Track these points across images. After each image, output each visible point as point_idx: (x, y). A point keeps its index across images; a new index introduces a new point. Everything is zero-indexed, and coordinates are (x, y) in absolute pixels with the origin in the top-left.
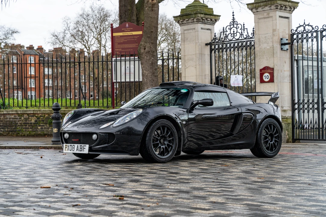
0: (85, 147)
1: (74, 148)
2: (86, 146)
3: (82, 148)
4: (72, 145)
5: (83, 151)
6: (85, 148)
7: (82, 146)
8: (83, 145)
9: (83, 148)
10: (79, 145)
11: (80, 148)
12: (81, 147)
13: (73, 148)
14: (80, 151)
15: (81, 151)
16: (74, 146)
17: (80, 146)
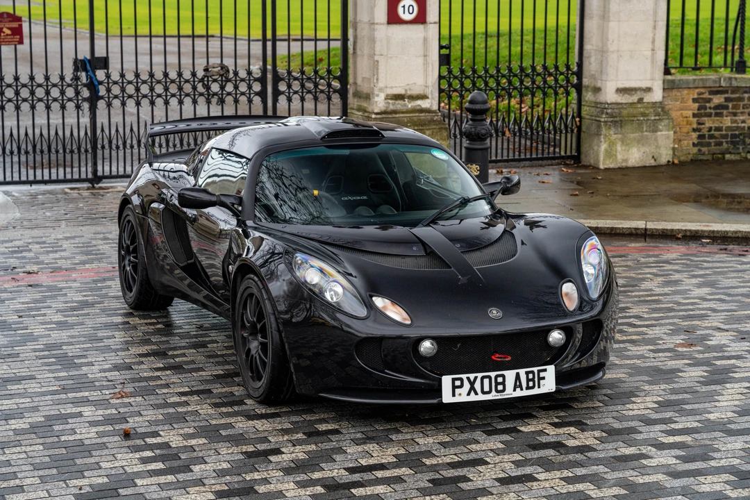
0: (542, 374)
1: (503, 383)
2: (545, 370)
3: (533, 380)
4: (493, 374)
5: (539, 387)
6: (544, 378)
7: (533, 372)
8: (535, 369)
9: (536, 379)
10: (522, 372)
11: (528, 380)
12: (531, 376)
13: (497, 384)
14: (528, 388)
15: (533, 387)
16: (503, 376)
17: (527, 373)
